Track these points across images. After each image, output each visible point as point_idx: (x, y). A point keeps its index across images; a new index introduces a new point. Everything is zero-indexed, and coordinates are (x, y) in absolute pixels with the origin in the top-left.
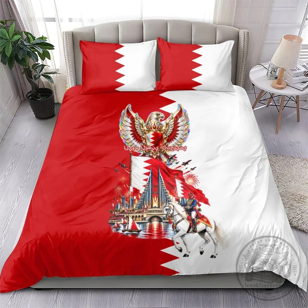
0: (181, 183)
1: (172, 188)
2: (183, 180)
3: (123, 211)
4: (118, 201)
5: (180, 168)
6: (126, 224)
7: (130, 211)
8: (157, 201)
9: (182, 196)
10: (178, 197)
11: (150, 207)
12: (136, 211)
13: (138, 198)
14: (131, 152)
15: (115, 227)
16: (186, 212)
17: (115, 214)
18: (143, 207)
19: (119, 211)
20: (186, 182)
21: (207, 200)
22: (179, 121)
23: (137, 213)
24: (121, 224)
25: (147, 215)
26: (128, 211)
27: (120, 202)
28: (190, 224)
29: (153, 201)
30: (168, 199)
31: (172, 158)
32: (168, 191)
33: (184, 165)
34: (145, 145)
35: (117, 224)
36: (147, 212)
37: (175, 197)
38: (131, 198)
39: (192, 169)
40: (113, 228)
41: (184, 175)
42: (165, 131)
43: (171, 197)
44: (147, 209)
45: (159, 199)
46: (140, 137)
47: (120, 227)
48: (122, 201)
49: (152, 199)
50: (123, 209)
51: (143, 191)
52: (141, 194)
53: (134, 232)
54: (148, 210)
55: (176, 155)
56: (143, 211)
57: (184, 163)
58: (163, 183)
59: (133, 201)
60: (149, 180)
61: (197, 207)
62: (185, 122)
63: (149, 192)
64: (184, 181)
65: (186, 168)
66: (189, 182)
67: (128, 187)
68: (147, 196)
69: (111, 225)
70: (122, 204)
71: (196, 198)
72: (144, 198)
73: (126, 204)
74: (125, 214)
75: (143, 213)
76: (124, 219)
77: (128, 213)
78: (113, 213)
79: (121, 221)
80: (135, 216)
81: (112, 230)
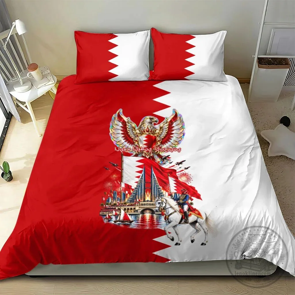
0: (174, 180)
1: (165, 184)
2: (176, 178)
3: (115, 204)
4: (109, 195)
5: (174, 167)
6: (118, 215)
7: (122, 204)
8: (150, 195)
9: (175, 191)
10: (171, 192)
11: (143, 201)
12: (128, 204)
13: (130, 193)
14: (122, 153)
15: (106, 218)
16: (178, 205)
17: (106, 207)
18: (135, 200)
19: (111, 204)
20: (179, 179)
21: (200, 195)
22: (174, 125)
23: (129, 206)
24: (113, 216)
25: (139, 207)
26: (120, 204)
27: (111, 196)
28: (182, 216)
29: (146, 196)
30: (161, 194)
31: (165, 158)
32: (161, 187)
33: (178, 165)
34: (138, 147)
35: (109, 215)
36: (139, 205)
37: (168, 192)
38: (122, 193)
39: (186, 169)
40: (104, 219)
41: (177, 174)
42: (159, 134)
43: (164, 192)
44: (139, 202)
45: (152, 194)
46: (132, 139)
47: (112, 218)
48: (113, 195)
49: (144, 194)
50: (115, 202)
51: (135, 187)
52: (133, 190)
53: (126, 223)
54: (140, 204)
55: (169, 155)
56: (135, 204)
57: (178, 163)
58: (156, 180)
59: (125, 195)
60: (141, 177)
61: (190, 201)
62: (181, 126)
63: (141, 188)
64: (178, 179)
65: (180, 168)
66: (183, 179)
67: (120, 183)
68: (140, 191)
69: (102, 216)
70: (114, 198)
71: (188, 193)
72: (136, 192)
73: (118, 198)
74: (116, 206)
75: (135, 206)
76: (115, 211)
77: (120, 206)
78: (104, 206)
79: (113, 213)
80: (127, 208)
81: (104, 221)
